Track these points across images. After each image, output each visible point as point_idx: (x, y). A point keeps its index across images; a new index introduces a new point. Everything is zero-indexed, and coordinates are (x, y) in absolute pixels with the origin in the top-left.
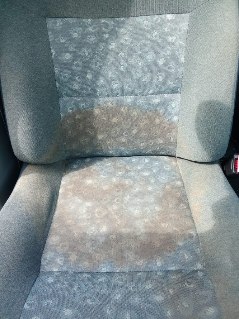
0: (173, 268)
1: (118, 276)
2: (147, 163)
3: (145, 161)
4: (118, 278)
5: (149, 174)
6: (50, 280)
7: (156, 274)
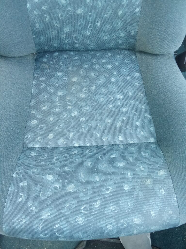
0: (132, 142)
1: (88, 149)
2: (110, 56)
3: (108, 55)
4: (88, 150)
5: (112, 67)
6: (33, 154)
7: (119, 147)
